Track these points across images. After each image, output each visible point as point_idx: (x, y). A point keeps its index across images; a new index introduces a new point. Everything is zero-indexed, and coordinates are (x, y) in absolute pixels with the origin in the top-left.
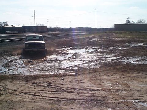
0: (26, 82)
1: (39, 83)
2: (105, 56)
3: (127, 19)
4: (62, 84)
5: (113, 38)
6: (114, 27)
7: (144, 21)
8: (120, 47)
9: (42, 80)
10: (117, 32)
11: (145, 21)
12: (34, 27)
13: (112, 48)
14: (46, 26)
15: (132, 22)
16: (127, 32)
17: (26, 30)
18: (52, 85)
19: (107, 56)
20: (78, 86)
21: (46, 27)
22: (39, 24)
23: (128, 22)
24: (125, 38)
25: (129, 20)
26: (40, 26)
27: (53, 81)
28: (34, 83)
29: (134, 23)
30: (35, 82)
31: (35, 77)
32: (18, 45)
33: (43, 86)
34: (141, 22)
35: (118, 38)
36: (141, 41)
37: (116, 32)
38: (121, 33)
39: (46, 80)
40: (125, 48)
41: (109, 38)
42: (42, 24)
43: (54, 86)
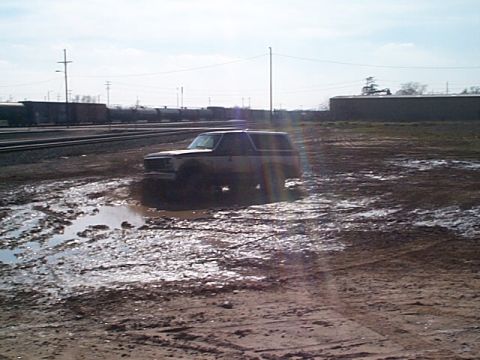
0: (78, 319)
1: (134, 327)
2: (339, 205)
3: (366, 82)
4: (238, 333)
5: (338, 144)
6: (329, 108)
7: (420, 88)
8: (375, 174)
9: (142, 312)
10: (341, 124)
11: (424, 87)
12: (64, 106)
13: (349, 177)
14: (101, 102)
15: (383, 91)
16: (373, 124)
17: (37, 114)
18: (193, 338)
19: (346, 204)
20: (312, 341)
21: (104, 105)
22: (77, 98)
23: (370, 90)
24: (376, 141)
25: (372, 86)
26: (80, 101)
27: (193, 316)
28: (113, 328)
29: (389, 93)
30: (115, 320)
31: (109, 297)
32: (14, 167)
33: (157, 341)
34: (412, 91)
35: (355, 143)
36: (433, 151)
37: (336, 123)
38: (355, 126)
39: (160, 312)
40: (393, 177)
41: (323, 141)
42: (88, 97)
43: (206, 340)
